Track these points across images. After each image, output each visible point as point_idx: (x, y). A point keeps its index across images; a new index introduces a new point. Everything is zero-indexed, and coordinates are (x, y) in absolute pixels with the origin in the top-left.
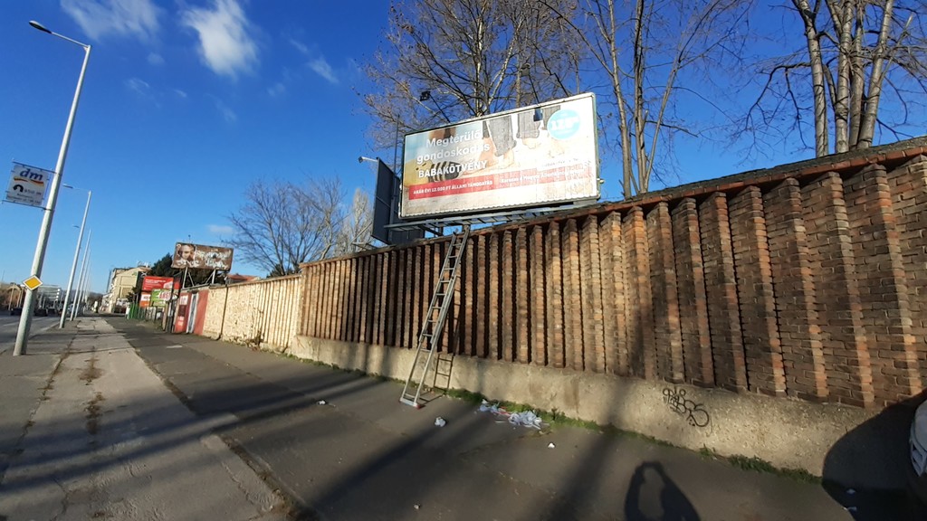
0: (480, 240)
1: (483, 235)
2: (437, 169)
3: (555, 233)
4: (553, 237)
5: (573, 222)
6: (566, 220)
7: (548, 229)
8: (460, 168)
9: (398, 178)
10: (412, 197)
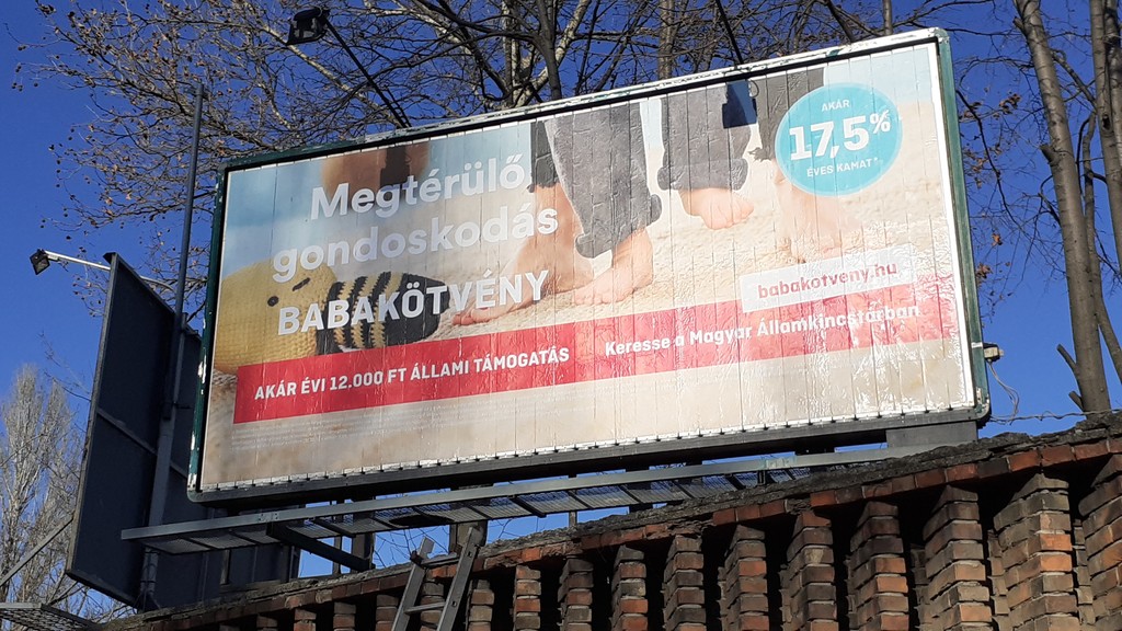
0: (520, 585)
1: (533, 565)
2: (352, 301)
3: (817, 556)
4: (809, 575)
5: (885, 514)
6: (859, 505)
7: (789, 539)
8: (445, 297)
9: (193, 339)
10: (246, 411)
